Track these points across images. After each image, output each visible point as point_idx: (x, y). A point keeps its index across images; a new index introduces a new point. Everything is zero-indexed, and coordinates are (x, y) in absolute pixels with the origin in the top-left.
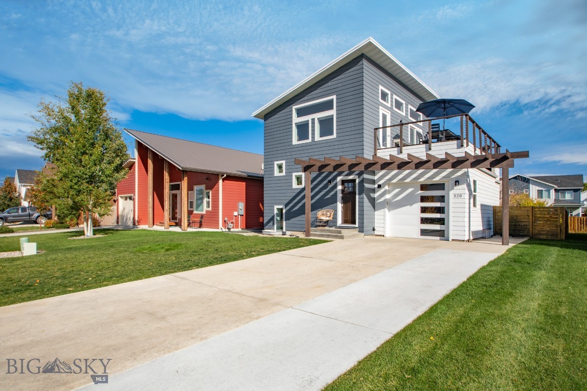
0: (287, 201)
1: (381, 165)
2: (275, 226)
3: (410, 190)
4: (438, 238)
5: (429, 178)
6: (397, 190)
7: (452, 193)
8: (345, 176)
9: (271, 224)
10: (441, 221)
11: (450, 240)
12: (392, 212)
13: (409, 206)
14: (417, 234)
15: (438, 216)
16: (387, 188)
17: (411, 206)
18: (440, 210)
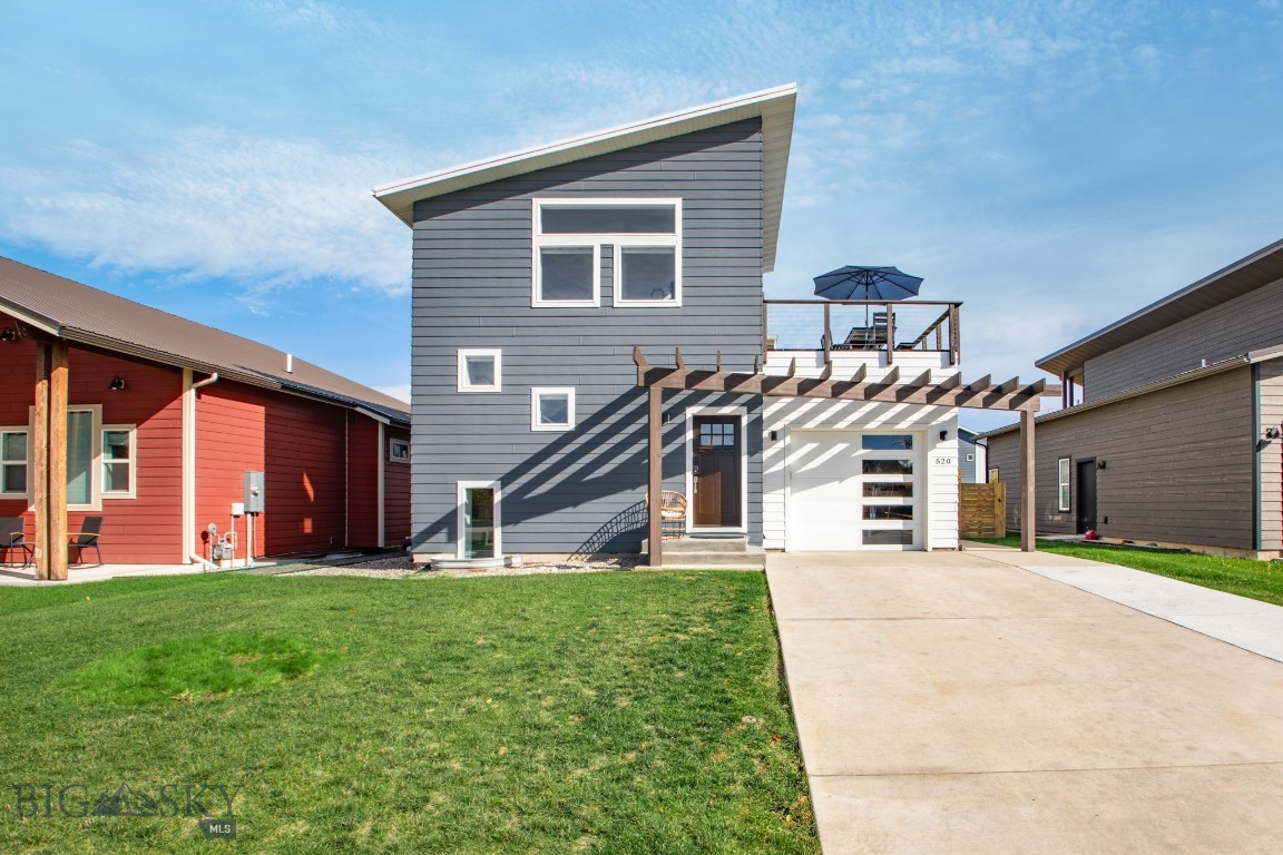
0: (508, 469)
1: (833, 387)
2: (461, 543)
3: (840, 447)
4: (899, 547)
5: (885, 423)
6: (810, 447)
7: (932, 455)
8: (710, 405)
9: (442, 536)
10: (904, 512)
11: (930, 549)
12: (799, 495)
13: (837, 482)
14: (854, 542)
15: (898, 501)
16: (788, 440)
17: (841, 482)
18: (904, 490)
